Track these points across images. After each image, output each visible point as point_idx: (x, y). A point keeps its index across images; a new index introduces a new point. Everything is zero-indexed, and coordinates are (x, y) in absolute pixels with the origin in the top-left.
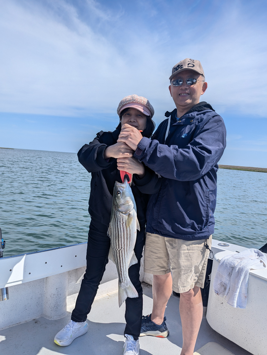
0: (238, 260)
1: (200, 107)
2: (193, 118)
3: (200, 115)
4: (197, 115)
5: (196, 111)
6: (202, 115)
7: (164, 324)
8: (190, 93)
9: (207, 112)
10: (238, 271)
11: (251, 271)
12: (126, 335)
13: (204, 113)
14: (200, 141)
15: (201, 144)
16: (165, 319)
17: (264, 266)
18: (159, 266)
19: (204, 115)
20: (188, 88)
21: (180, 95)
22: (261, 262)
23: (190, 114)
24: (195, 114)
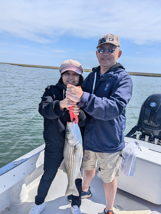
0: (129, 150)
1: (115, 68)
2: (111, 76)
3: (115, 74)
4: (114, 74)
5: (113, 71)
6: (117, 74)
7: (89, 190)
8: (110, 58)
9: (121, 71)
10: (130, 157)
11: (136, 156)
12: (73, 206)
13: (118, 73)
14: (118, 94)
15: (119, 96)
16: (90, 188)
17: (141, 150)
18: (91, 166)
19: (119, 74)
20: (108, 55)
21: (103, 59)
22: (139, 148)
23: (109, 73)
24: (112, 73)
